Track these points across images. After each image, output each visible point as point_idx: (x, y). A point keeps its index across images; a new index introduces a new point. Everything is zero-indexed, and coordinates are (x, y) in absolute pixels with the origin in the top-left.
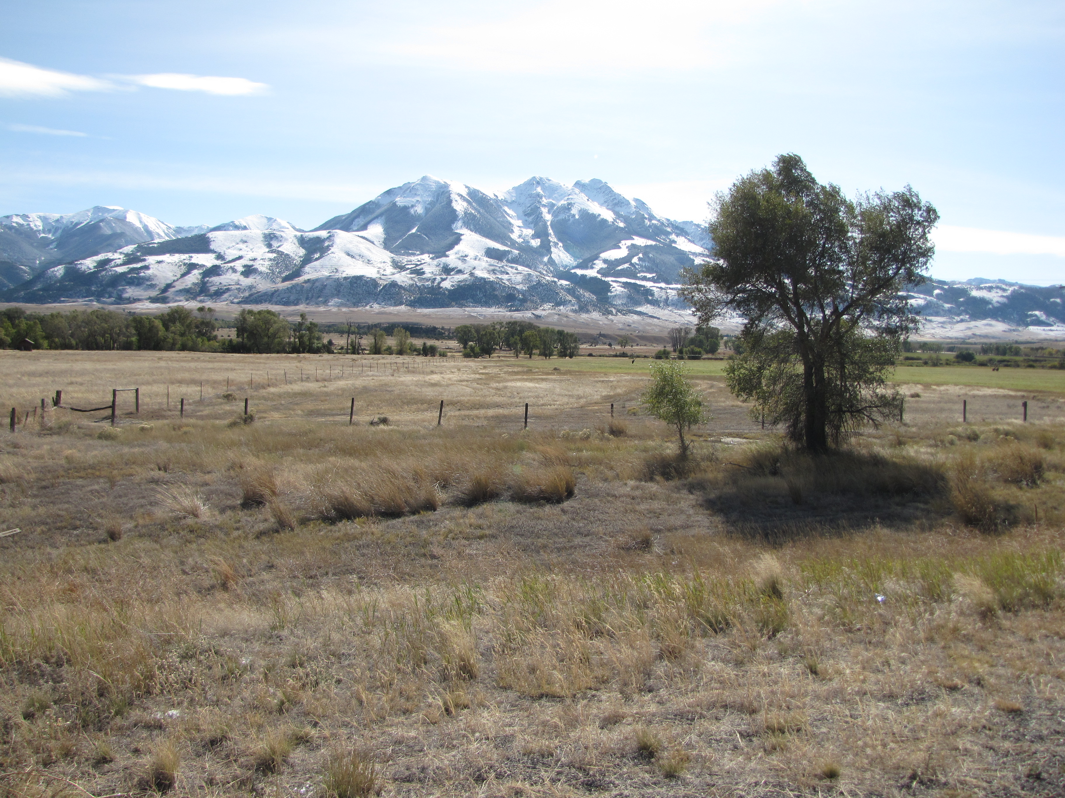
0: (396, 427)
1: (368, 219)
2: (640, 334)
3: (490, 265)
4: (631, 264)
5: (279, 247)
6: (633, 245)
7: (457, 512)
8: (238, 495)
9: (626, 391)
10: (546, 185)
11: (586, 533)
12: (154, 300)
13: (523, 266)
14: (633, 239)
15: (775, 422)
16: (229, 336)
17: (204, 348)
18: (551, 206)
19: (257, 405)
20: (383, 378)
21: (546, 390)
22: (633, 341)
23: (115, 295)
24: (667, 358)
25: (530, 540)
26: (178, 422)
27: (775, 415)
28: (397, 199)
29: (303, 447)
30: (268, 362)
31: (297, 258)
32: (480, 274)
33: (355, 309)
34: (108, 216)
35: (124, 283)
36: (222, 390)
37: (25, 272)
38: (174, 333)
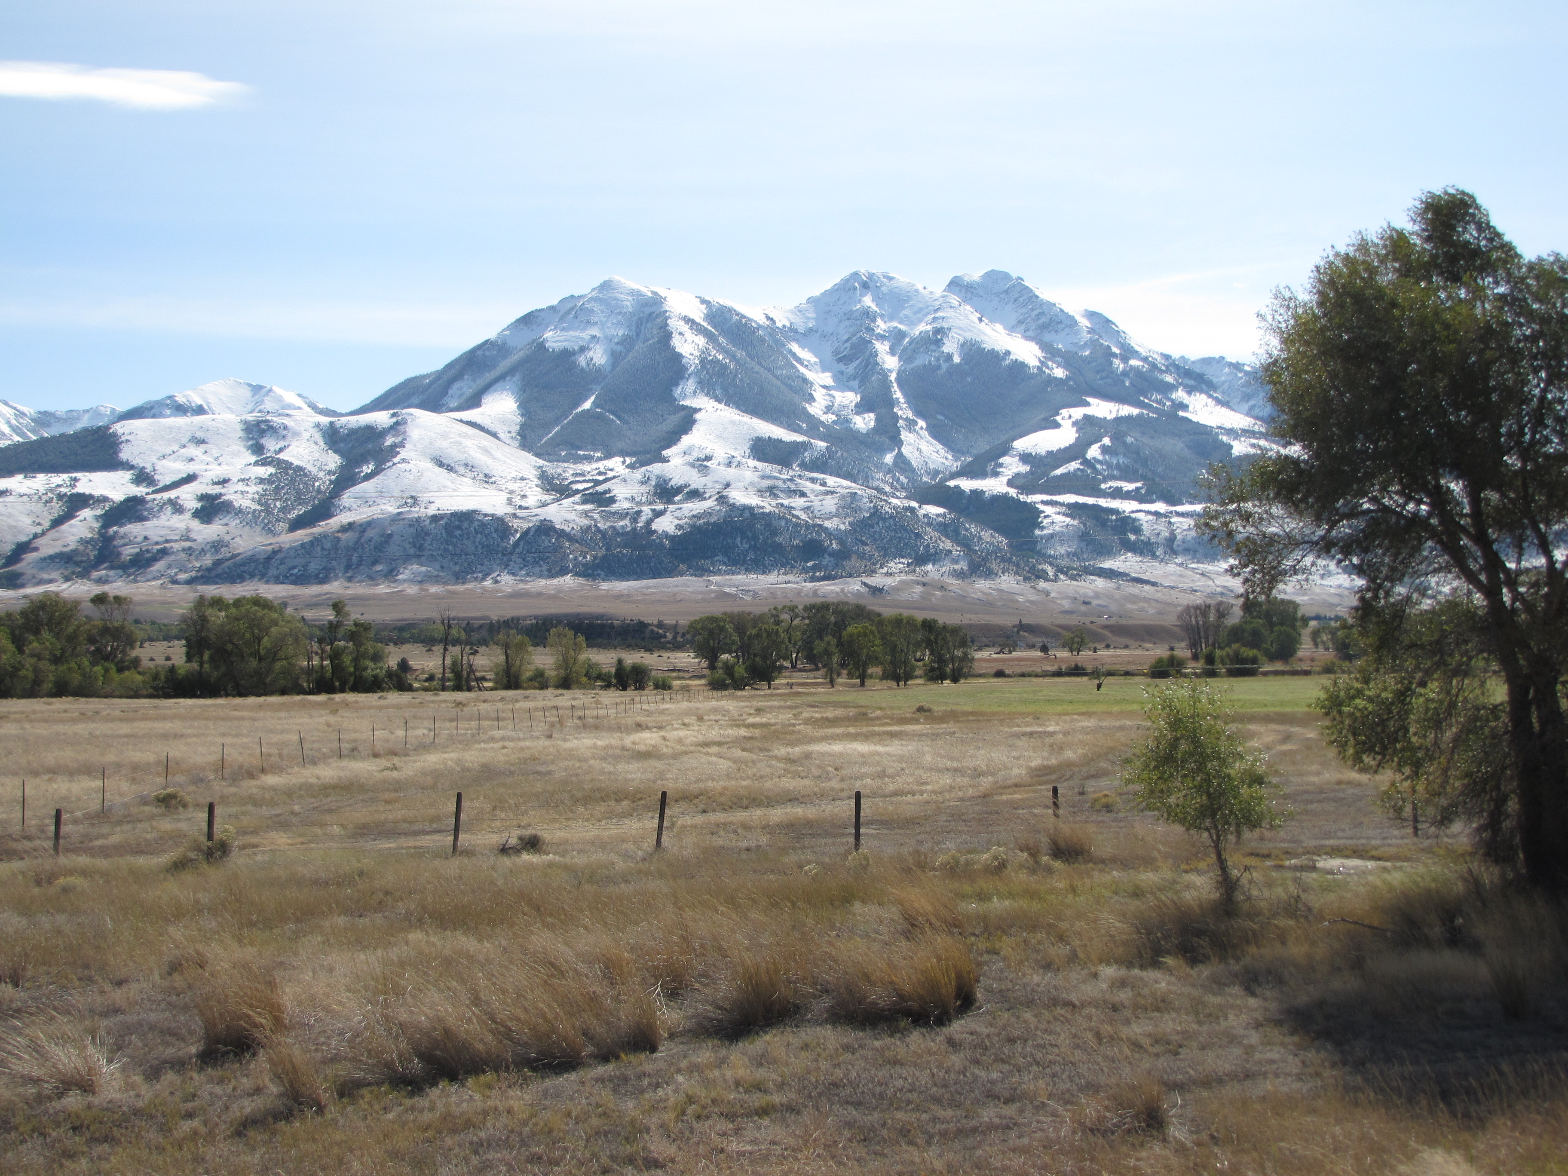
0: (557, 858)
1: (481, 382)
2: (1112, 621)
3: (764, 477)
4: (1086, 462)
5: (281, 450)
6: (1086, 417)
7: (705, 1054)
8: (191, 1033)
9: (1085, 755)
10: (884, 289)
11: (1007, 1094)
13: (838, 476)
14: (1088, 404)
15: (1445, 819)
16: (168, 659)
17: (108, 689)
18: (897, 336)
19: (236, 817)
20: (527, 743)
21: (901, 759)
22: (1096, 637)
24: (1179, 674)
25: (876, 1115)
26: (47, 864)
27: (1444, 802)
28: (548, 335)
29: (345, 911)
30: (261, 714)
31: (321, 474)
32: (740, 497)
33: (460, 588)
36: (154, 785)
38: (37, 656)
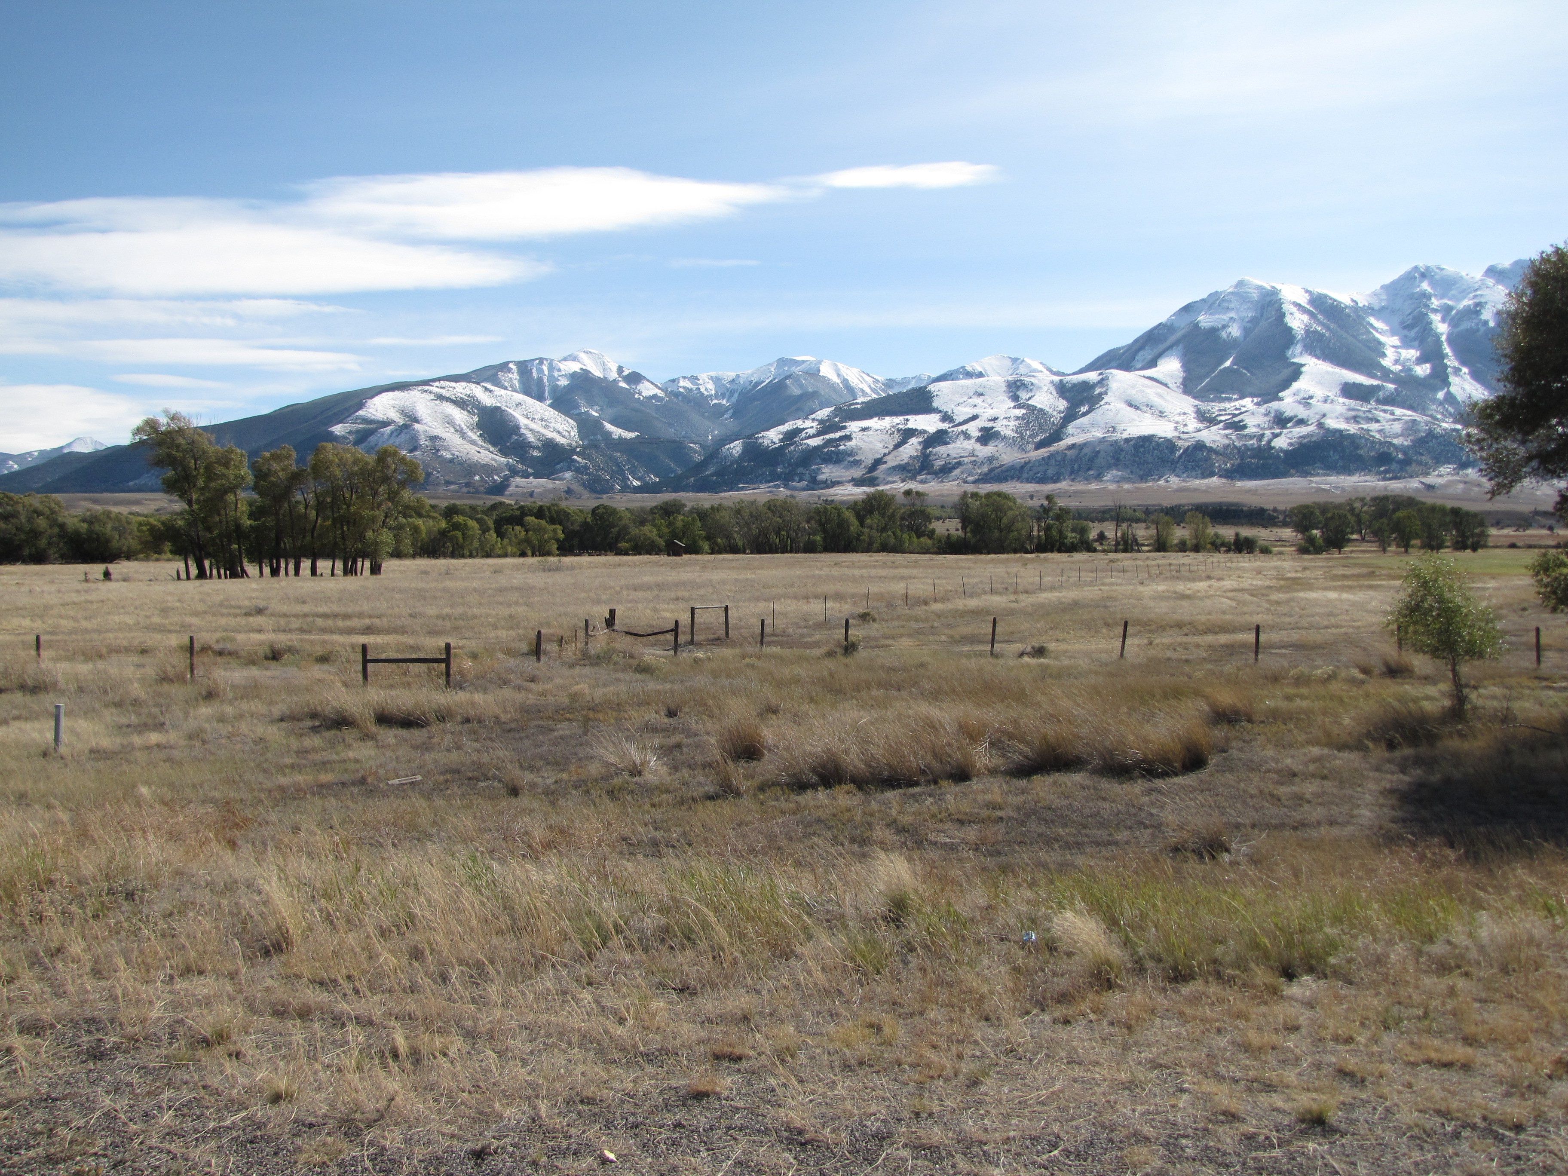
0: (1045, 662)
1: (1157, 351)
3: (1350, 410)
5: (1029, 399)
10: (1437, 277)
12: (858, 482)
13: (1403, 408)
16: (949, 530)
17: (911, 548)
18: (1446, 310)
20: (1119, 588)
23: (807, 477)
28: (1201, 318)
31: (1055, 413)
32: (1333, 423)
33: (1143, 485)
34: (796, 370)
35: (818, 460)
36: (867, 607)
37: (695, 452)
38: (871, 528)
